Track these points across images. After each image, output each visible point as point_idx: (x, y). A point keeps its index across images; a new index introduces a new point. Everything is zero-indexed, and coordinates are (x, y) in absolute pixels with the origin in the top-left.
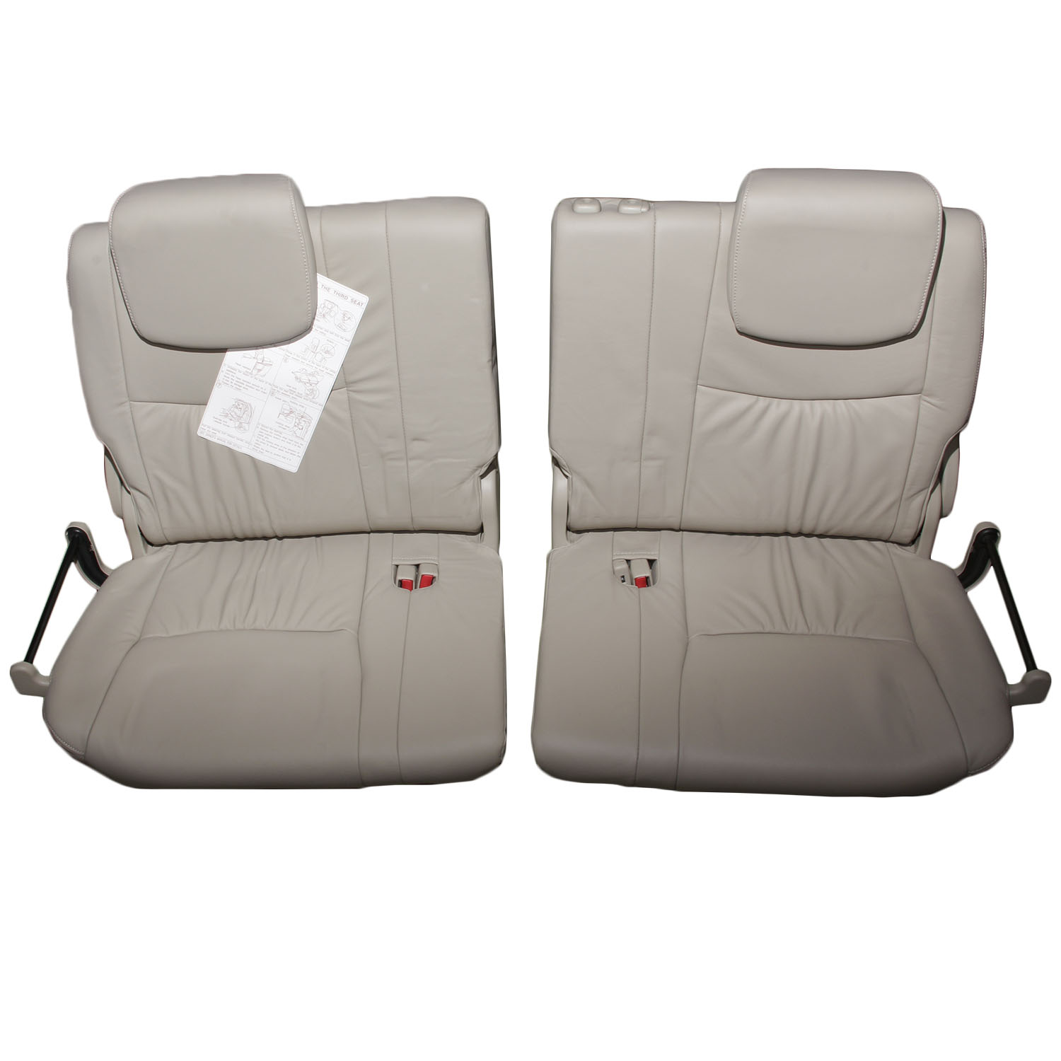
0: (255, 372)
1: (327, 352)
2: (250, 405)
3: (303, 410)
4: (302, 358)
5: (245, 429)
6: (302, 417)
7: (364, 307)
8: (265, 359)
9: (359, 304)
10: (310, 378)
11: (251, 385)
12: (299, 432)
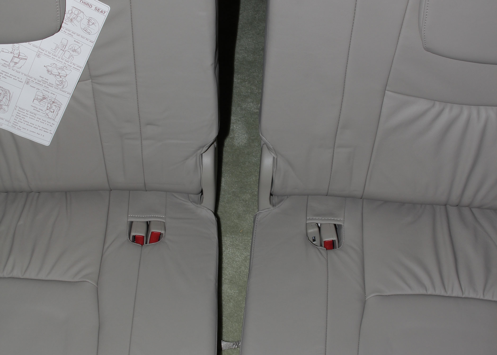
0: (12, 64)
1: (74, 51)
2: (9, 91)
3: (54, 97)
4: (52, 55)
5: (5, 110)
6: (54, 102)
7: (106, 14)
8: (21, 54)
9: (102, 12)
10: (60, 71)
11: (9, 75)
12: (50, 114)
